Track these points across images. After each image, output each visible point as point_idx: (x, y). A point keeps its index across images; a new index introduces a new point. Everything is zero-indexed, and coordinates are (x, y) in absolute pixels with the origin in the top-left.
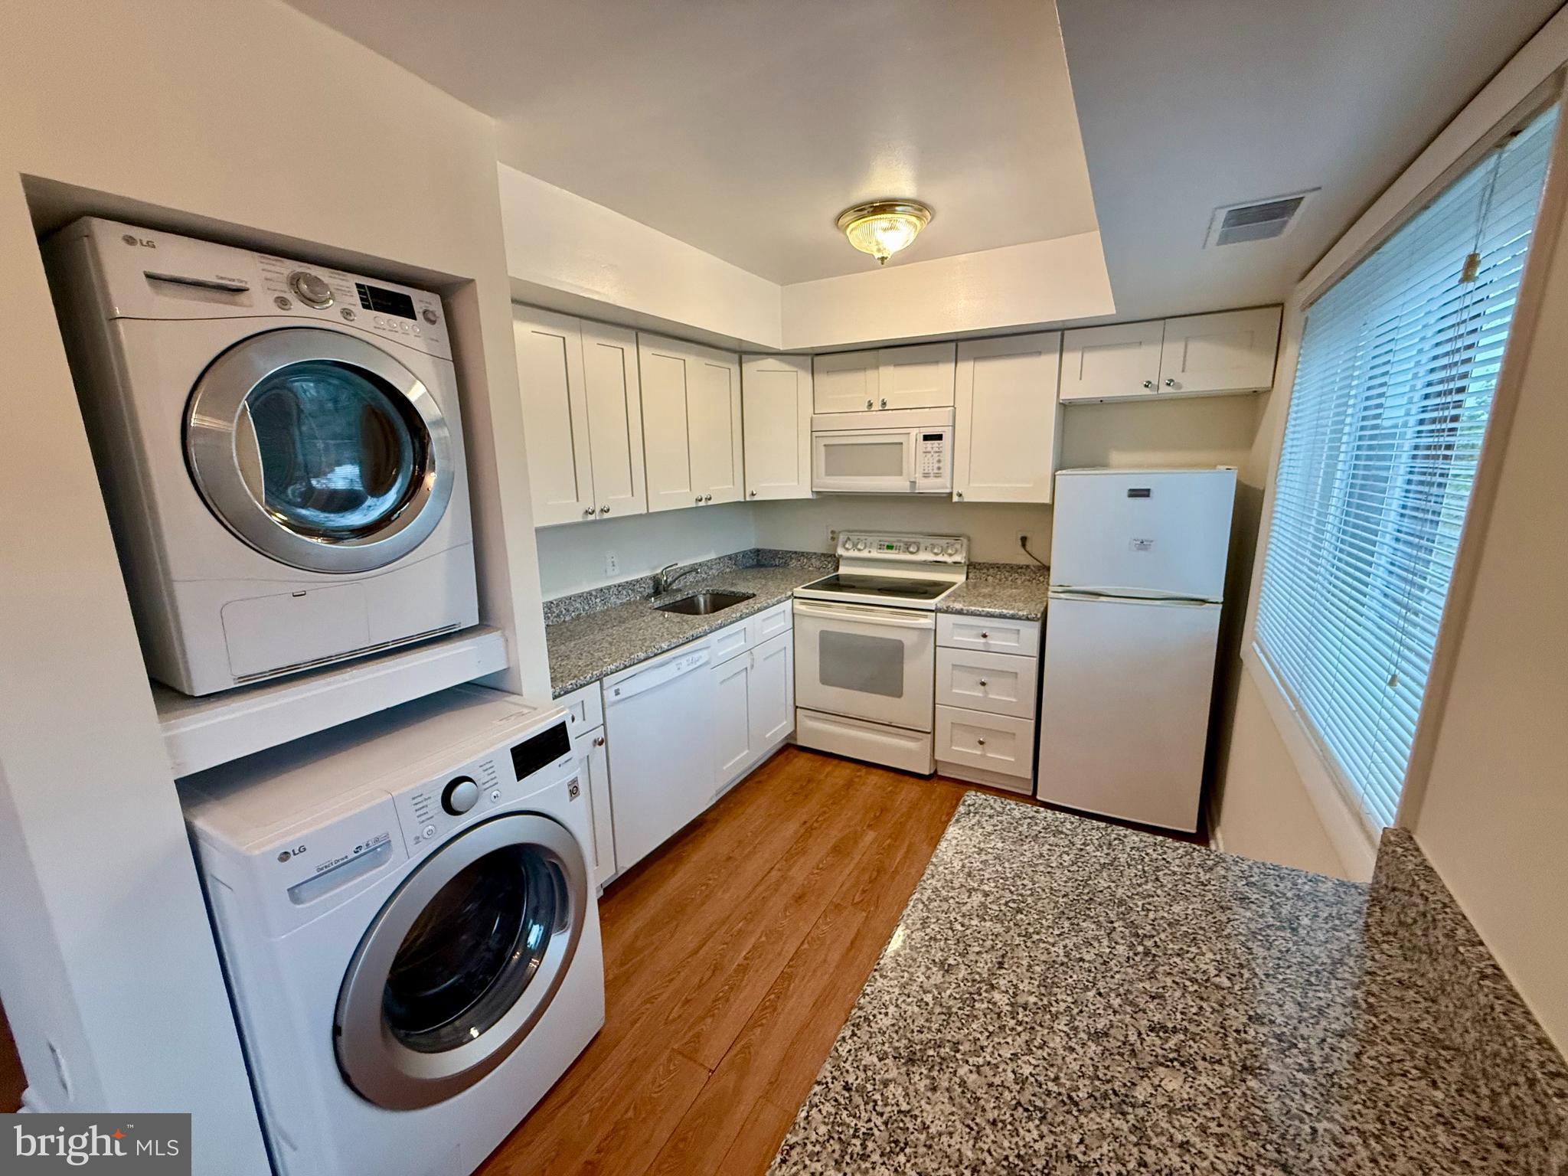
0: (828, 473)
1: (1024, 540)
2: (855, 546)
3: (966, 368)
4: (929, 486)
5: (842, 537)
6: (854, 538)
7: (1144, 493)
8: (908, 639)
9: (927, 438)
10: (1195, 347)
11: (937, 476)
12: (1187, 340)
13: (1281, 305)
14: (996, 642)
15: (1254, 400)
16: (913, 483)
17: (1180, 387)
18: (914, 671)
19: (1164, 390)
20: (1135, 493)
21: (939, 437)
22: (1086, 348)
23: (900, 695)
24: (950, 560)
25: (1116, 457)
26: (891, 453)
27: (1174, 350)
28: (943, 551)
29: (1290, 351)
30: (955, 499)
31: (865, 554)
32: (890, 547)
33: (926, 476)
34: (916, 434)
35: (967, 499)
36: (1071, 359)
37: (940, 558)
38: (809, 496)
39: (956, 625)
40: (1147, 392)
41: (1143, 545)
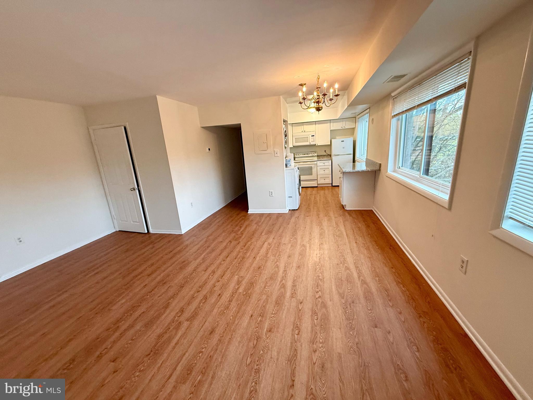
0: (296, 143)
1: (325, 151)
2: (298, 155)
3: (317, 125)
4: (312, 143)
5: (296, 154)
6: (298, 154)
7: (343, 141)
8: (313, 166)
9: (312, 136)
10: (347, 122)
11: (314, 142)
12: (346, 121)
13: (355, 117)
14: (326, 164)
15: (354, 129)
16: (310, 143)
17: (345, 127)
18: (314, 171)
19: (343, 128)
20: (342, 141)
21: (314, 136)
22: (333, 123)
23: (312, 175)
24: (314, 155)
25: (337, 137)
26: (306, 139)
27: (344, 122)
28: (313, 154)
29: (357, 123)
30: (316, 145)
31: (300, 156)
32: (304, 154)
33: (312, 142)
34: (310, 136)
35: (318, 145)
36: (332, 124)
37: (313, 155)
38: (292, 147)
39: (320, 163)
40: (342, 128)
41: (343, 148)
